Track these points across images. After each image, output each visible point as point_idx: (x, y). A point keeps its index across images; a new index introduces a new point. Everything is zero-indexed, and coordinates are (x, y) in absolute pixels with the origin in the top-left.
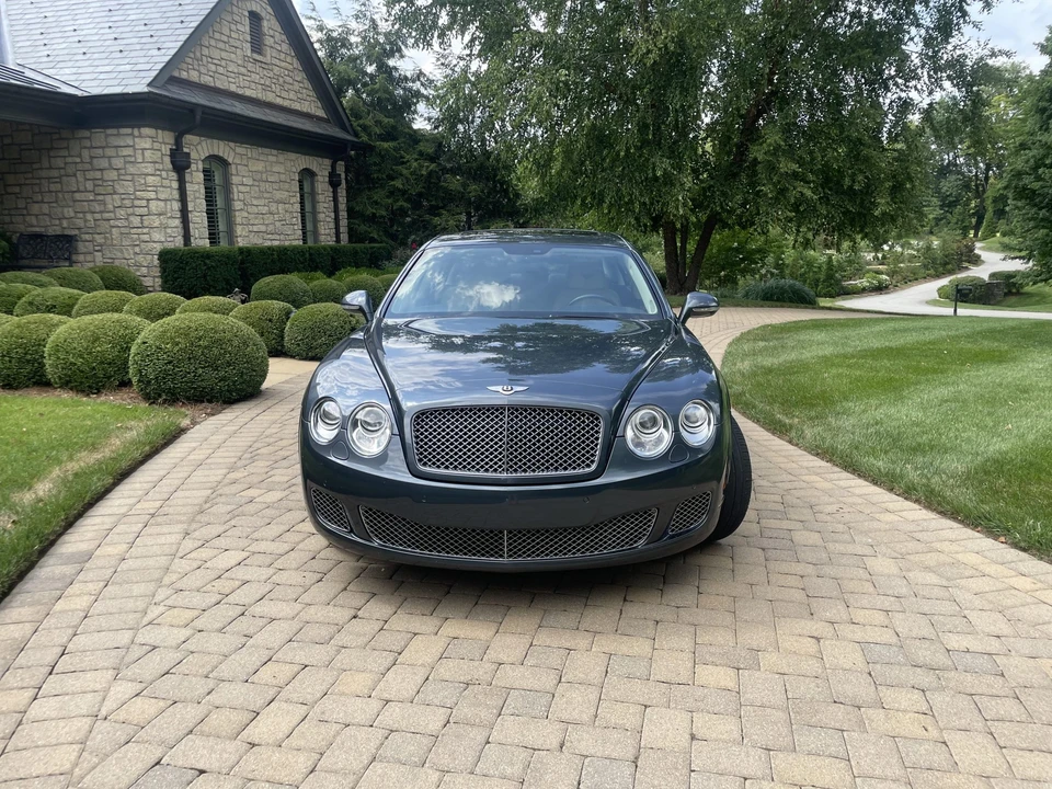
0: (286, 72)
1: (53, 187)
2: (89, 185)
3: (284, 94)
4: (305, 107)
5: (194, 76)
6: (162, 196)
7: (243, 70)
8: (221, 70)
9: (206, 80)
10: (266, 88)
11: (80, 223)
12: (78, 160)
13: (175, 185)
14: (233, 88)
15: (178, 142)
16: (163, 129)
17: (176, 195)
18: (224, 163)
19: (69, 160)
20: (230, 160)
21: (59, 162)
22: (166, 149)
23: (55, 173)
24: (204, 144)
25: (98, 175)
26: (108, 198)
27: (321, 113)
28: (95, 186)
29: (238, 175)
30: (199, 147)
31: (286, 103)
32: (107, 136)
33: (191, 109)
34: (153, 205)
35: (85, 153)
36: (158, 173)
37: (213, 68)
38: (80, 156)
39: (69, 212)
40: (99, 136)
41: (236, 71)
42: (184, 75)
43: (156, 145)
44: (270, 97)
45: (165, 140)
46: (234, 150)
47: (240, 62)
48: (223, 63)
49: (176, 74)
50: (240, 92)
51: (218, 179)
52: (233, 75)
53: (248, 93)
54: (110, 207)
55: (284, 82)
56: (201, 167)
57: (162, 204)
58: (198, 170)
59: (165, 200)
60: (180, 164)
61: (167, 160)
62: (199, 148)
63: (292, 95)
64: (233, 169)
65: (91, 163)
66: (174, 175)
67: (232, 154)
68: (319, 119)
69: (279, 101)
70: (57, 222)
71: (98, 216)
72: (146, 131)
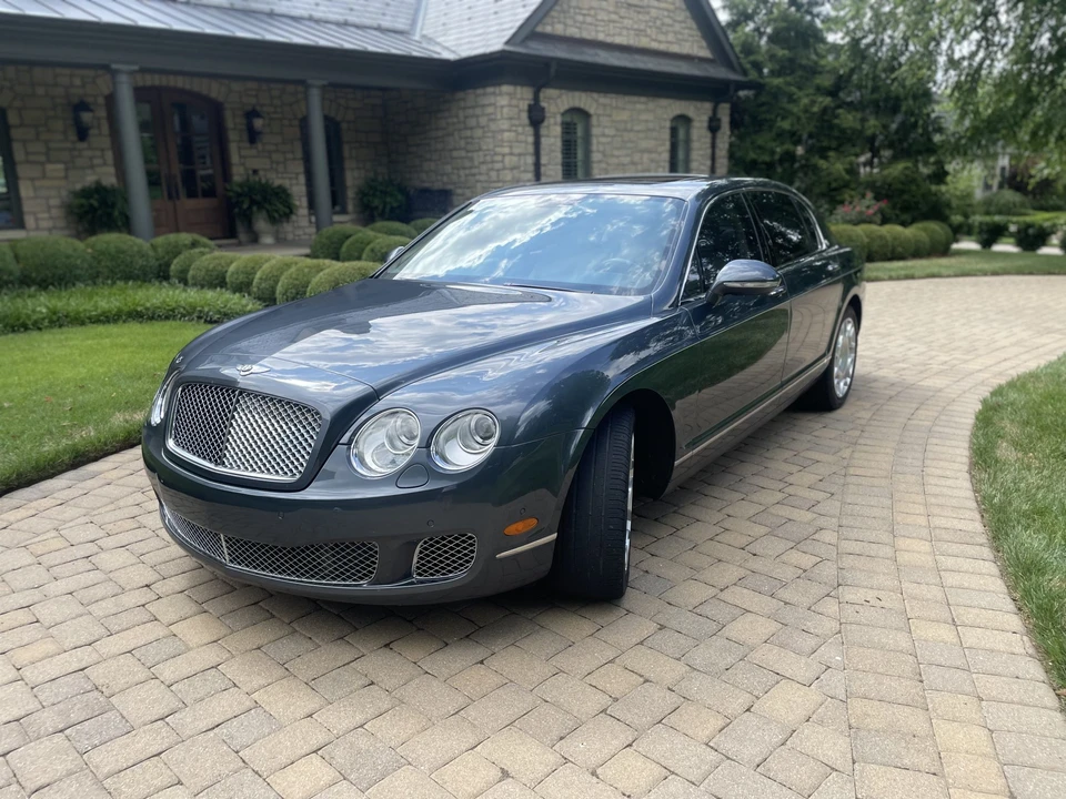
0: (666, 13)
1: (439, 146)
2: (462, 143)
3: (662, 37)
4: (686, 49)
5: (559, 29)
6: (516, 151)
7: (614, 17)
8: (589, 19)
9: (573, 32)
10: (639, 32)
11: (455, 178)
12: (455, 120)
13: (531, 139)
14: (601, 37)
15: (536, 98)
16: (522, 85)
17: (531, 149)
18: (584, 114)
19: (450, 120)
20: (592, 111)
21: (443, 123)
22: (524, 105)
23: (440, 133)
24: (564, 97)
25: (468, 133)
26: (475, 155)
27: (706, 53)
28: (467, 143)
29: (599, 126)
30: (559, 101)
31: (662, 47)
32: (477, 96)
33: (546, 62)
34: (507, 159)
35: (461, 114)
36: (514, 128)
37: (580, 18)
38: (457, 116)
39: (448, 168)
40: (470, 96)
41: (606, 18)
42: (548, 29)
43: (514, 102)
44: (644, 42)
45: (524, 95)
46: (597, 101)
47: (611, 9)
48: (592, 12)
49: (539, 29)
50: (609, 40)
51: (580, 132)
52: (602, 24)
53: (618, 40)
54: (476, 163)
55: (663, 24)
56: (559, 119)
57: (515, 159)
58: (555, 124)
59: (520, 155)
60: (536, 118)
61: (524, 116)
62: (557, 102)
63: (671, 37)
64: (594, 121)
65: (464, 123)
66: (530, 130)
67: (595, 105)
68: (702, 60)
69: (654, 45)
70: (439, 178)
71: (467, 172)
72: (506, 88)
